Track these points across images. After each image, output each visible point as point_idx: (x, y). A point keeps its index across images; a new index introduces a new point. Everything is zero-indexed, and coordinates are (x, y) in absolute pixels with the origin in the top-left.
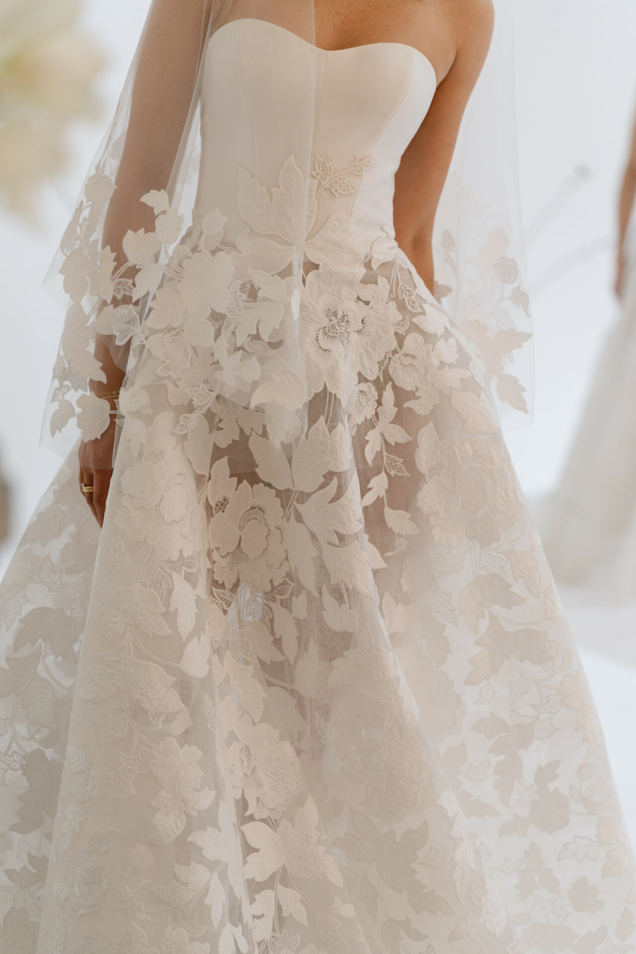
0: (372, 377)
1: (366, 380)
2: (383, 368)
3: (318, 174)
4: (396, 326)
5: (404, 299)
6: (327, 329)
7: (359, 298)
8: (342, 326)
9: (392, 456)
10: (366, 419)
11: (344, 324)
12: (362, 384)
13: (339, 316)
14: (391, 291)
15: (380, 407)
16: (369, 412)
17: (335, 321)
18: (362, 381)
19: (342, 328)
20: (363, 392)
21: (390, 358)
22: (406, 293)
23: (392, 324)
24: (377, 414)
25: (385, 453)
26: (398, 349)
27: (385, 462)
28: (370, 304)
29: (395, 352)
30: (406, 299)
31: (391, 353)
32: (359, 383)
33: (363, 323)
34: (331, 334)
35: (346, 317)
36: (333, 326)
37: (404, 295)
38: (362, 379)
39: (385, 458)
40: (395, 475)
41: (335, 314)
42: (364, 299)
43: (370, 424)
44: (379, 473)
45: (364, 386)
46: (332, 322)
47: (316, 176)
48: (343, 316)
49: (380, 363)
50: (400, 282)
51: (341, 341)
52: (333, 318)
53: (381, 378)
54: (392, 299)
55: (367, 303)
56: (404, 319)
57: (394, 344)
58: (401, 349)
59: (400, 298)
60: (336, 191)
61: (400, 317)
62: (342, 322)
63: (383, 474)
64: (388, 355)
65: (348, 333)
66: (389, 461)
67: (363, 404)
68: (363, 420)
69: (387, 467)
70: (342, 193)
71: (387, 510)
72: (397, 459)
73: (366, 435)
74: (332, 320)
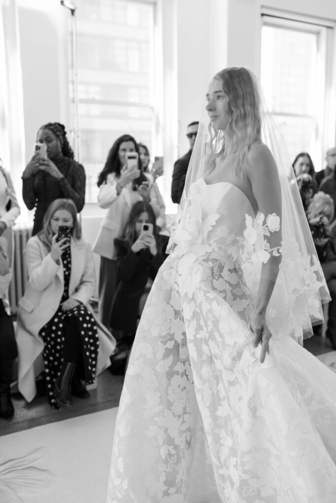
30: (215, 273)
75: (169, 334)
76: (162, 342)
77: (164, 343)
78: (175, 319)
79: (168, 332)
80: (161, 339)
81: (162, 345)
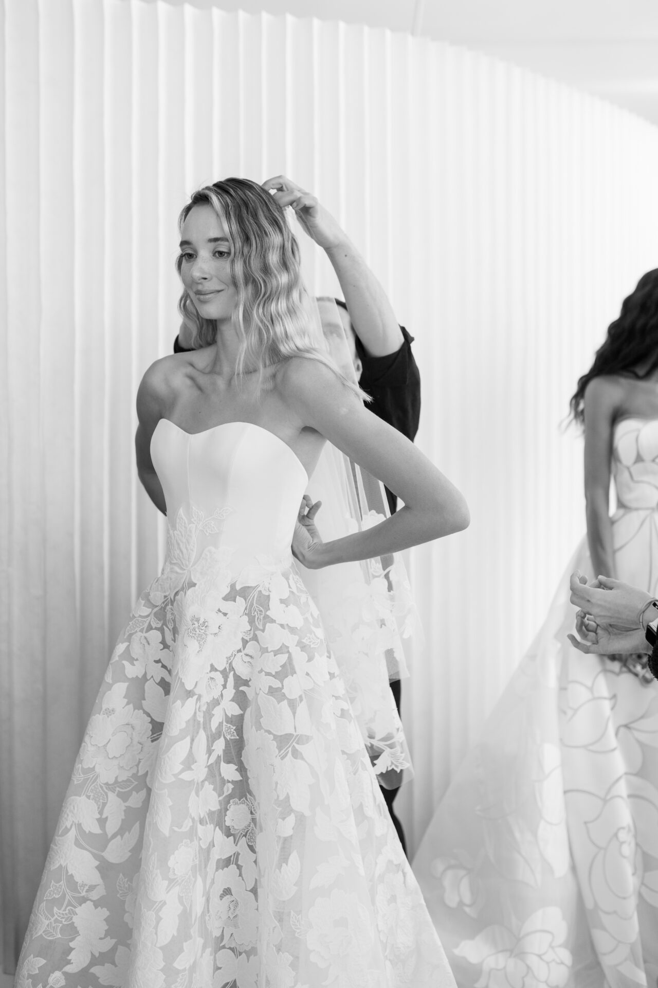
0: (221, 668)
1: (216, 670)
2: (229, 662)
3: (195, 520)
4: (244, 634)
5: (255, 616)
6: (189, 630)
7: (219, 611)
8: (202, 630)
9: (229, 725)
10: (214, 698)
11: (204, 628)
12: (213, 673)
13: (201, 622)
14: (246, 609)
15: (225, 690)
16: (216, 694)
17: (197, 625)
18: (213, 671)
19: (201, 631)
20: (213, 678)
21: (235, 655)
22: (259, 612)
23: (241, 632)
24: (222, 695)
25: (225, 723)
26: (242, 649)
27: (224, 730)
28: (227, 616)
29: (239, 651)
30: (257, 617)
31: (236, 651)
32: (210, 671)
33: (219, 628)
34: (191, 634)
35: (206, 623)
36: (194, 629)
37: (256, 613)
38: (213, 669)
39: (224, 727)
40: (230, 739)
41: (198, 620)
42: (223, 611)
43: (216, 702)
44: (219, 738)
45: (213, 674)
46: (194, 626)
47: (194, 521)
48: (204, 622)
49: (228, 658)
50: (255, 603)
51: (197, 641)
52: (196, 623)
53: (228, 669)
54: (246, 614)
55: (225, 614)
56: (251, 630)
57: (240, 646)
58: (244, 649)
59: (252, 614)
60: (207, 531)
61: (249, 628)
62: (203, 627)
63: (222, 738)
64: (234, 653)
65: (206, 635)
66: (227, 729)
67: (212, 687)
68: (212, 699)
69: (225, 733)
70: (211, 532)
71: (223, 764)
72: (232, 727)
73: (213, 710)
74: (194, 624)
75: (135, 776)
76: (120, 795)
77: (124, 797)
78: (152, 741)
79: (134, 771)
80: (118, 789)
81: (119, 800)
